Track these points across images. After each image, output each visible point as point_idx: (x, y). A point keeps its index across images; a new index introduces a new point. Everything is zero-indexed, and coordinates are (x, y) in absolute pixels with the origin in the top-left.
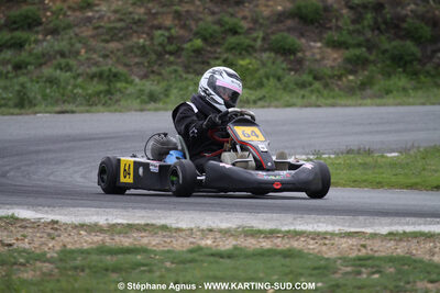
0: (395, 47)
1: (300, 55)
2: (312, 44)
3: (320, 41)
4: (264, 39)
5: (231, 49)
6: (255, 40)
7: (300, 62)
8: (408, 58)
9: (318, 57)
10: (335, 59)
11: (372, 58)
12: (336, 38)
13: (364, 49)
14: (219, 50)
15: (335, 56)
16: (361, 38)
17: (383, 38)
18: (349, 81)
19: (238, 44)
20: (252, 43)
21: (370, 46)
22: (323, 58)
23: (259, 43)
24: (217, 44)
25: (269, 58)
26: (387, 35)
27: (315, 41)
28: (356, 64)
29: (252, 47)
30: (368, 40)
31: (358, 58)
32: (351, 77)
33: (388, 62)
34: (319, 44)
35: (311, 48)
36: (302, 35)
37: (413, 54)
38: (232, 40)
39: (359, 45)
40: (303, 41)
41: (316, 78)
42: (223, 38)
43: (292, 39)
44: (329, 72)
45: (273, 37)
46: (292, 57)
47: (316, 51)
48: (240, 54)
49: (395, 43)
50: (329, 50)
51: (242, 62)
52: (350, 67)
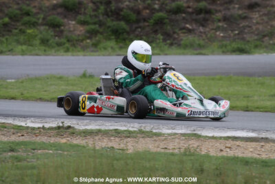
0: (114, 25)
1: (62, 28)
2: (70, 22)
3: (74, 20)
4: (44, 19)
5: (24, 24)
6: (38, 19)
7: (62, 32)
8: (121, 31)
9: (72, 29)
10: (81, 31)
11: (101, 30)
12: (82, 19)
13: (97, 26)
14: (18, 24)
15: (82, 29)
16: (97, 20)
17: (109, 20)
18: (87, 43)
19: (29, 21)
20: (37, 21)
21: (101, 24)
22: (74, 30)
23: (40, 21)
24: (18, 21)
25: (45, 29)
26: (112, 18)
27: (72, 20)
28: (92, 34)
29: (36, 23)
30: (100, 21)
31: (93, 30)
32: (88, 41)
33: (110, 33)
34: (74, 22)
35: (69, 24)
36: (65, 17)
37: (124, 29)
38: (26, 19)
39: (95, 23)
40: (66, 20)
41: (68, 41)
42: (22, 18)
43: (59, 19)
44: (76, 38)
45: (49, 18)
46: (58, 29)
47: (72, 26)
48: (30, 26)
49: (115, 23)
50: (79, 26)
51: (29, 31)
52: (88, 35)
